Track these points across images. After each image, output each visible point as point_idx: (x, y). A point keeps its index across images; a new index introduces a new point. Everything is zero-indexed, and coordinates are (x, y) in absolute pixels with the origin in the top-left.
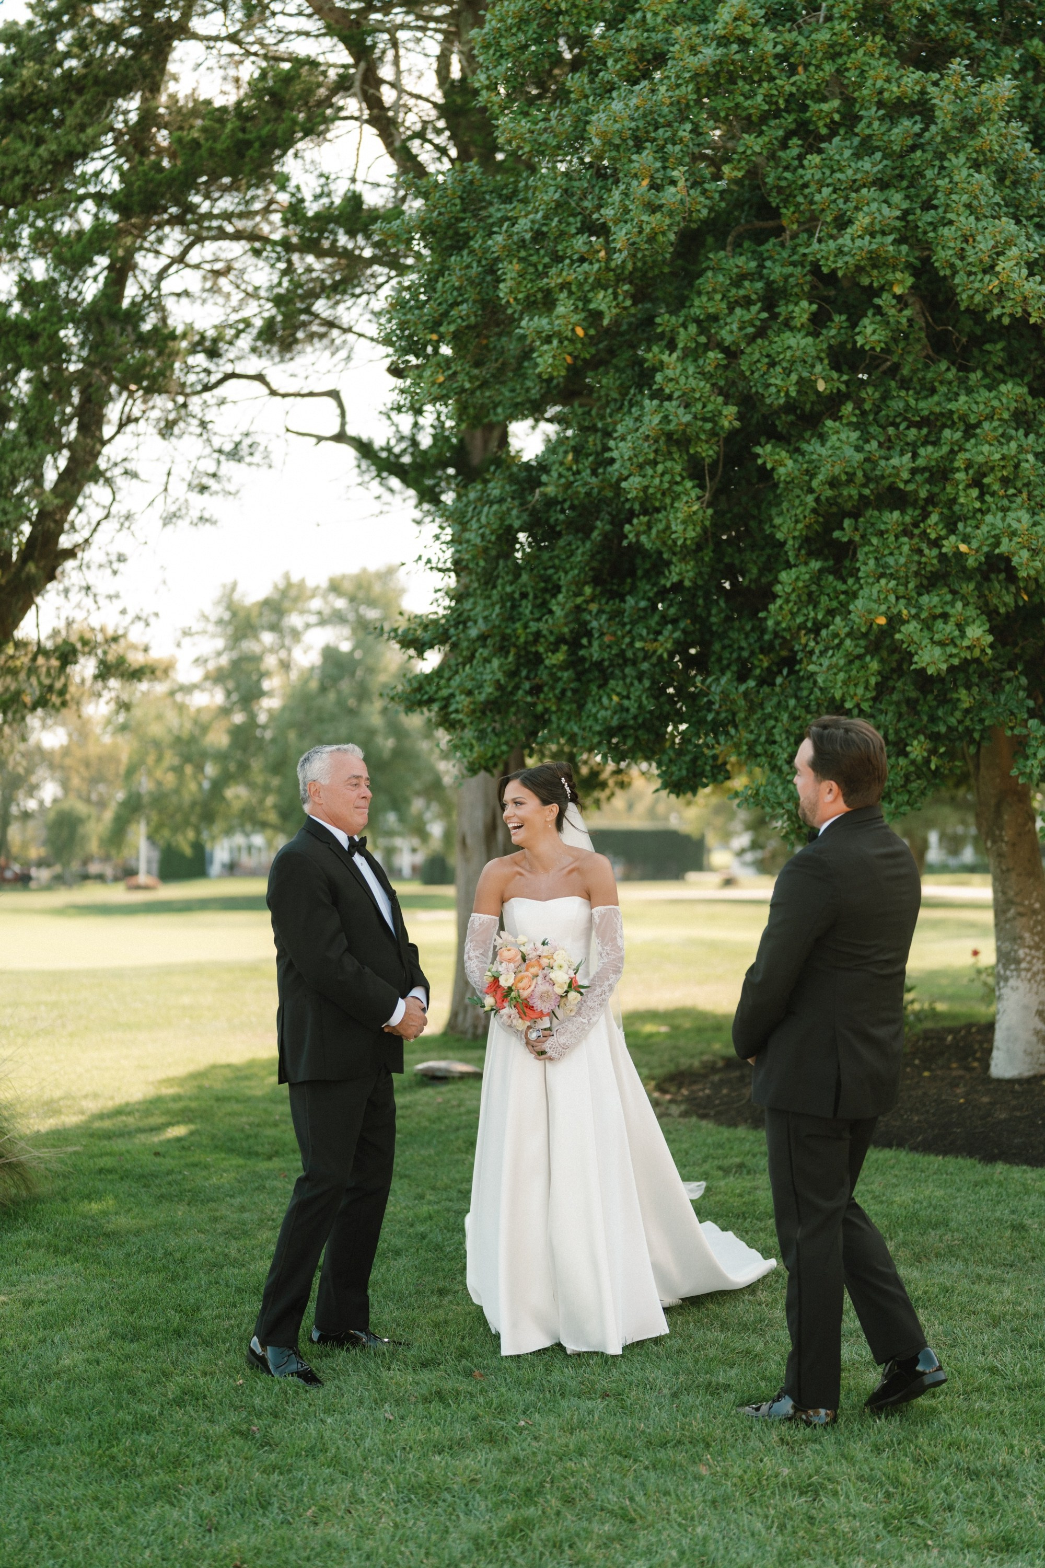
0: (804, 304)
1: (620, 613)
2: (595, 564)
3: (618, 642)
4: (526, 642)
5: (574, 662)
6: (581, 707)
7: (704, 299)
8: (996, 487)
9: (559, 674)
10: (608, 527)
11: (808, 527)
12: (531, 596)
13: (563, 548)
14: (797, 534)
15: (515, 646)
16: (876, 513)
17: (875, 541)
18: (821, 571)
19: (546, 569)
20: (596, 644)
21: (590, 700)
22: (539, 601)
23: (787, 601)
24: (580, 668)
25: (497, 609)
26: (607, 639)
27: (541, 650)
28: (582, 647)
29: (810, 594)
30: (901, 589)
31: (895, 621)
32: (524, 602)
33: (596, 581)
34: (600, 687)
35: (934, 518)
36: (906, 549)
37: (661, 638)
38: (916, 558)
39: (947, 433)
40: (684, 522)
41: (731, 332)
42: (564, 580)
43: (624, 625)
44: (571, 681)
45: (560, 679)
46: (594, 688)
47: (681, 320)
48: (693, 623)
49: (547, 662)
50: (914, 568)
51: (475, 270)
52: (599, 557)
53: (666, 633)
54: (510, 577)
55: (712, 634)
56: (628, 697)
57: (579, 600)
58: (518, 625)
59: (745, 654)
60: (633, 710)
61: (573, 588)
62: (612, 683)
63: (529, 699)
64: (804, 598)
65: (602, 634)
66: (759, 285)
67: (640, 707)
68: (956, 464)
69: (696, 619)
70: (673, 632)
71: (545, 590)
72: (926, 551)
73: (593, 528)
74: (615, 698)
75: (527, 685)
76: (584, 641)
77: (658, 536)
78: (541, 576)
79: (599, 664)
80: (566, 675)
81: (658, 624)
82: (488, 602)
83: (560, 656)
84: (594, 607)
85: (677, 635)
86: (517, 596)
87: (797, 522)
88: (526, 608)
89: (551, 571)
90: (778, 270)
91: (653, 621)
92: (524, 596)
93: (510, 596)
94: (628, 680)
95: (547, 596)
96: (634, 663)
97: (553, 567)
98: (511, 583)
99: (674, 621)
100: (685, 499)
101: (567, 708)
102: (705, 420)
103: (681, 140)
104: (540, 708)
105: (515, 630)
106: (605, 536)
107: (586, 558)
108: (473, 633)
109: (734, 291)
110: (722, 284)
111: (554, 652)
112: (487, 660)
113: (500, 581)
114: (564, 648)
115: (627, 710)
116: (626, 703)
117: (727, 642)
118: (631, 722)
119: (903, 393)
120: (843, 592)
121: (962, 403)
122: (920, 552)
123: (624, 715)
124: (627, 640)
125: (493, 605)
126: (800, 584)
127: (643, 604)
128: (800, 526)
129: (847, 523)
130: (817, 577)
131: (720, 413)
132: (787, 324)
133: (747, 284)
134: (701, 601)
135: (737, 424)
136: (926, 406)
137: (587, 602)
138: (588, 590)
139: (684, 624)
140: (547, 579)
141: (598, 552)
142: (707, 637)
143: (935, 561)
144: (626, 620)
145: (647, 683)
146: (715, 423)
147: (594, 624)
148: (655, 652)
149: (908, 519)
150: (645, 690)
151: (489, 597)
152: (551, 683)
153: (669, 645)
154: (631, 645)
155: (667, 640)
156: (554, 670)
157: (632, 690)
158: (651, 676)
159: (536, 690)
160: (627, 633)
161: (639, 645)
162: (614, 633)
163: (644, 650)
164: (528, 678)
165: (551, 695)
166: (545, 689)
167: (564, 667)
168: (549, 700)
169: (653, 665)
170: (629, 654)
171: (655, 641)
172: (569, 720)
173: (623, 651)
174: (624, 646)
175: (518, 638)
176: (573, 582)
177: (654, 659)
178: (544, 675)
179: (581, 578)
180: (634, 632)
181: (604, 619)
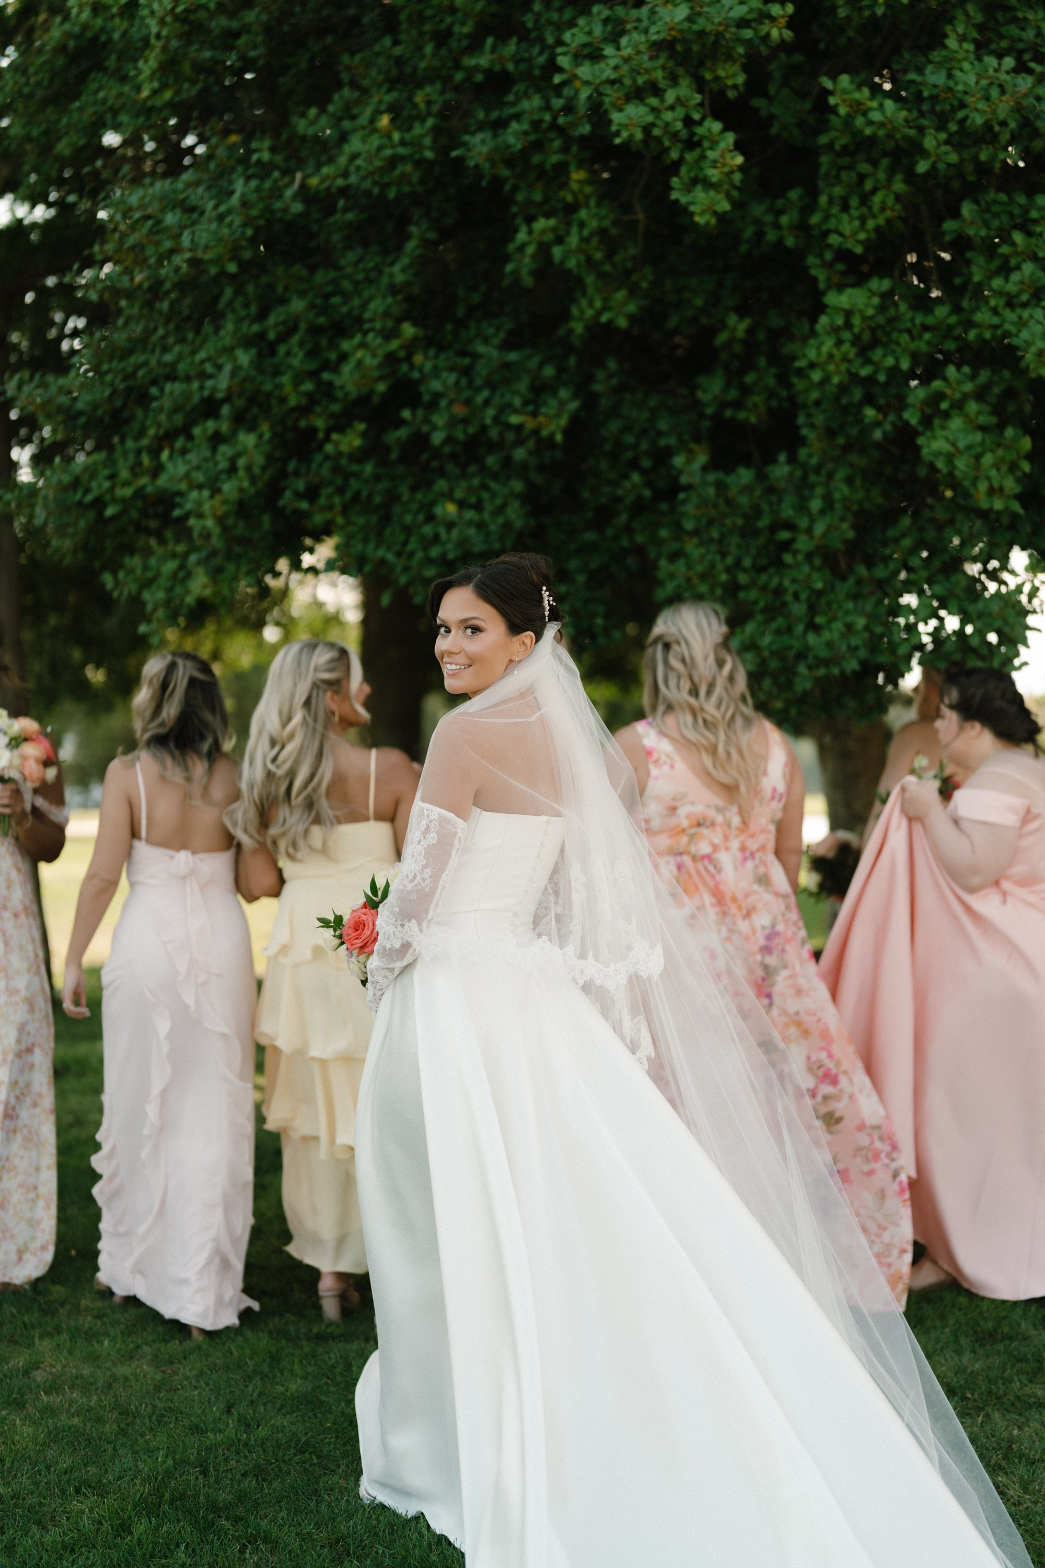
3: (476, 412)
4: (294, 409)
6: (387, 519)
9: (354, 467)
26: (458, 409)
28: (402, 423)
33: (420, 318)
34: (414, 489)
37: (545, 410)
43: (477, 388)
44: (376, 479)
45: (356, 475)
46: (407, 490)
49: (330, 449)
52: (421, 278)
55: (600, 408)
56: (478, 506)
57: (394, 345)
60: (489, 527)
62: (441, 485)
63: (302, 505)
65: (450, 403)
69: (574, 388)
70: (566, 402)
74: (452, 508)
75: (300, 485)
76: (405, 413)
78: (317, 306)
80: (368, 468)
81: (531, 389)
82: (220, 345)
83: (353, 440)
85: (575, 405)
86: (271, 337)
88: (296, 357)
89: (335, 300)
91: (523, 384)
92: (284, 338)
93: (259, 338)
94: (475, 481)
96: (492, 447)
97: (339, 293)
98: (254, 319)
101: (361, 520)
105: (278, 387)
106: (426, 247)
113: (232, 318)
114: (363, 426)
116: (476, 515)
137: (408, 347)
138: (408, 330)
140: (327, 312)
141: (419, 272)
144: (479, 382)
147: (437, 385)
148: (536, 432)
152: (339, 481)
153: (564, 421)
154: (496, 420)
155: (558, 415)
156: (344, 461)
157: (485, 495)
158: (522, 470)
159: (312, 494)
160: (487, 402)
161: (514, 419)
162: (468, 402)
163: (519, 428)
164: (296, 473)
165: (337, 500)
166: (325, 491)
167: (360, 456)
168: (330, 507)
169: (531, 453)
170: (494, 433)
171: (535, 414)
172: (365, 540)
173: (484, 429)
174: (487, 422)
175: (284, 400)
176: (387, 314)
177: (533, 443)
178: (323, 470)
179: (396, 311)
180: (497, 402)
181: (450, 377)
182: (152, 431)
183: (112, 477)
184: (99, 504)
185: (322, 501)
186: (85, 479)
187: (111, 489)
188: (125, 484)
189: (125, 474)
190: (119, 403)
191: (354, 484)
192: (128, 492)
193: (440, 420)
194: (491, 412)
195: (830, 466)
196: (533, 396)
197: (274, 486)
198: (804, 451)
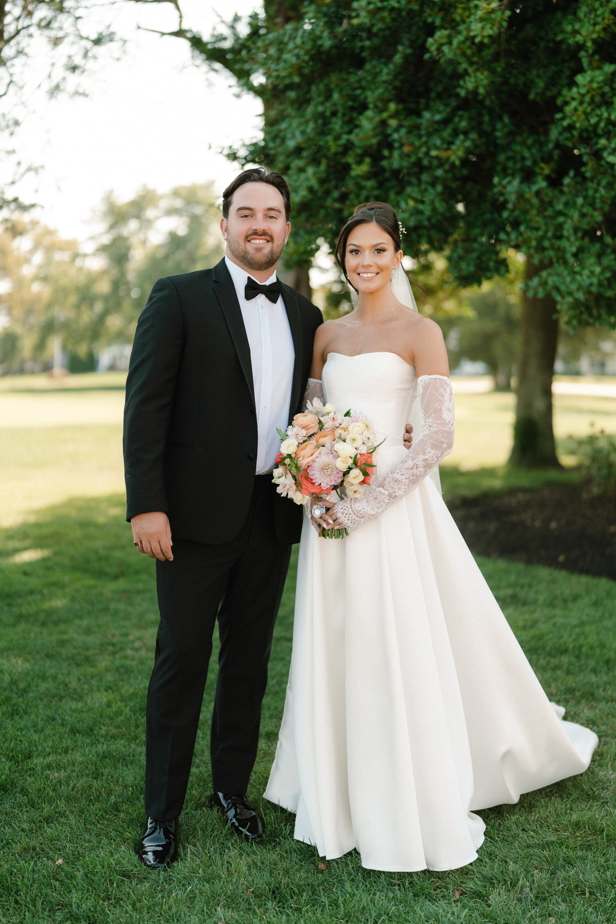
1: (417, 127)
2: (397, 83)
3: (416, 149)
4: (336, 154)
5: (376, 173)
9: (363, 183)
10: (409, 51)
12: (340, 115)
13: (368, 71)
14: (594, 36)
15: (326, 157)
19: (354, 89)
20: (396, 154)
22: (347, 118)
23: (581, 103)
24: (381, 178)
25: (311, 125)
27: (349, 161)
28: (384, 158)
29: (603, 95)
32: (334, 120)
33: (399, 99)
34: (398, 193)
37: (454, 147)
42: (371, 97)
43: (421, 137)
44: (373, 189)
46: (393, 194)
48: (480, 137)
49: (353, 173)
52: (401, 77)
53: (458, 142)
54: (321, 99)
55: (496, 146)
56: (422, 202)
57: (384, 116)
58: (330, 138)
59: (529, 163)
60: (428, 213)
61: (379, 104)
62: (409, 190)
63: (338, 205)
64: (598, 99)
65: (402, 145)
67: (434, 210)
69: (482, 134)
70: (463, 142)
71: (352, 109)
73: (396, 51)
74: (411, 203)
75: (336, 195)
76: (386, 153)
77: (459, 47)
78: (348, 96)
79: (396, 173)
80: (370, 184)
81: (449, 135)
82: (302, 120)
83: (364, 168)
84: (395, 122)
85: (468, 144)
86: (328, 113)
88: (337, 124)
89: (358, 92)
91: (447, 132)
92: (334, 114)
93: (322, 115)
94: (423, 186)
95: (354, 114)
96: (429, 170)
97: (360, 87)
98: (322, 103)
99: (465, 133)
105: (327, 142)
106: (406, 58)
107: (391, 77)
108: (291, 144)
111: (360, 162)
112: (301, 170)
113: (313, 103)
114: (368, 160)
115: (421, 212)
116: (421, 207)
117: (510, 154)
118: (426, 223)
123: (420, 217)
124: (424, 149)
125: (307, 122)
126: (595, 85)
127: (439, 116)
128: (598, 28)
134: (486, 118)
137: (390, 117)
138: (391, 107)
139: (473, 135)
140: (354, 98)
141: (400, 73)
142: (492, 149)
144: (422, 132)
145: (439, 188)
147: (396, 136)
148: (448, 159)
150: (438, 194)
151: (303, 116)
152: (356, 191)
153: (461, 153)
154: (427, 154)
155: (458, 150)
156: (359, 180)
157: (426, 195)
158: (442, 181)
159: (343, 198)
160: (426, 143)
161: (435, 153)
162: (412, 144)
163: (439, 158)
164: (336, 187)
165: (356, 201)
166: (352, 196)
167: (367, 177)
169: (446, 172)
170: (425, 162)
171: (448, 149)
173: (419, 160)
174: (420, 155)
175: (329, 149)
176: (381, 99)
177: (447, 167)
178: (350, 185)
179: (386, 96)
180: (431, 143)
181: (403, 131)
185: (349, 202)
196: (450, 139)
197: (327, 193)
198: (583, 169)
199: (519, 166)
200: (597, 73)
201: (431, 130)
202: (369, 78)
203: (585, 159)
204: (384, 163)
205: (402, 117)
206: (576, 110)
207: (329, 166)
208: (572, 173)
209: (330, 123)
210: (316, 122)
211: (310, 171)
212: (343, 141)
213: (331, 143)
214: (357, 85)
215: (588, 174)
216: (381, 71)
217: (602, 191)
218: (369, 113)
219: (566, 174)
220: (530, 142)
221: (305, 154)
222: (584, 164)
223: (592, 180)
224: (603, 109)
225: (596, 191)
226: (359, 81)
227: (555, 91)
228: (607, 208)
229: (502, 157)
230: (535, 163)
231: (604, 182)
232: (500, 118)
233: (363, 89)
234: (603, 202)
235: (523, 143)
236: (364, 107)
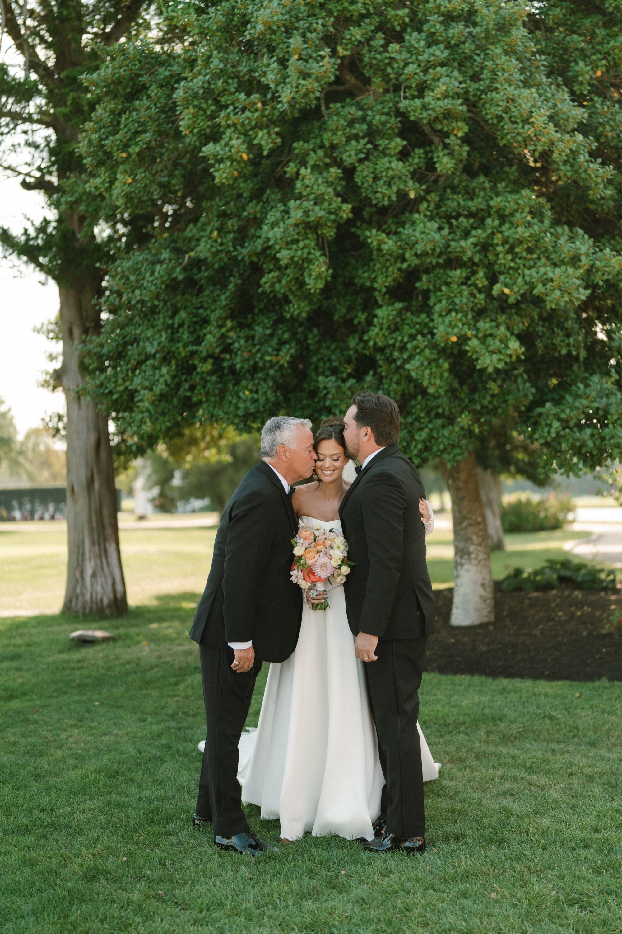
0: (398, 140)
1: (252, 338)
2: (232, 306)
3: (253, 355)
4: (185, 357)
5: (218, 369)
6: (222, 398)
7: (330, 134)
8: (524, 254)
9: (208, 378)
10: (239, 282)
11: (394, 280)
12: (186, 327)
13: (208, 296)
14: (387, 284)
15: (176, 359)
16: (442, 271)
17: (444, 288)
18: (401, 309)
19: (198, 308)
20: (236, 358)
21: (228, 394)
22: (191, 329)
23: (381, 329)
24: (220, 374)
25: (164, 336)
26: (246, 355)
27: (196, 362)
28: (224, 359)
29: (396, 324)
30: (464, 318)
31: (463, 339)
32: (181, 330)
33: (232, 316)
34: (234, 385)
35: (481, 274)
36: (466, 293)
37: (282, 354)
38: (472, 299)
39: (489, 221)
40: (316, 278)
41: (350, 156)
42: (213, 315)
43: (254, 345)
44: (217, 383)
45: (209, 381)
46: (230, 386)
47: (311, 146)
49: (199, 370)
50: (471, 305)
51: (154, 111)
52: (234, 301)
53: (284, 350)
54: (169, 314)
56: (257, 392)
57: (224, 330)
58: (180, 345)
59: (335, 364)
60: (262, 401)
61: (219, 321)
62: (244, 383)
63: (188, 394)
64: (392, 327)
65: (242, 352)
66: (365, 127)
67: (267, 398)
68: (495, 241)
70: (288, 349)
71: (196, 323)
72: (478, 295)
73: (229, 282)
74: (247, 393)
75: (186, 386)
76: (228, 357)
77: (286, 285)
78: (192, 314)
80: (214, 378)
81: (277, 344)
83: (208, 366)
84: (232, 334)
85: (292, 351)
86: (176, 325)
87: (387, 277)
88: (184, 334)
89: (201, 311)
90: (377, 117)
91: (274, 342)
92: (181, 326)
93: (171, 326)
94: (256, 381)
95: (199, 328)
96: (262, 370)
97: (202, 308)
98: (170, 317)
99: (288, 342)
100: (317, 263)
101: (213, 399)
102: (330, 213)
103: (315, 30)
104: (195, 399)
105: (177, 348)
106: (236, 286)
107: (227, 302)
109: (348, 129)
110: (342, 125)
111: (204, 363)
113: (162, 316)
114: (211, 361)
115: (257, 399)
116: (256, 396)
117: (319, 356)
118: (262, 407)
119: (455, 197)
120: (417, 323)
121: (496, 202)
122: (475, 297)
123: (255, 404)
125: (160, 332)
126: (391, 318)
127: (268, 332)
128: (389, 279)
129: (424, 277)
130: (400, 312)
131: (340, 208)
132: (384, 153)
133: (357, 125)
135: (351, 215)
136: (473, 205)
137: (228, 331)
138: (229, 323)
139: (294, 344)
140: (196, 316)
141: (233, 298)
142: (306, 353)
143: (483, 302)
144: (256, 342)
145: (271, 383)
146: (337, 215)
147: (236, 345)
148: (278, 362)
149: (464, 275)
150: (269, 388)
151: (155, 326)
152: (202, 383)
153: (288, 358)
154: (261, 358)
155: (286, 355)
156: (204, 375)
157: (259, 387)
158: (273, 378)
159: (192, 388)
160: (258, 351)
161: (268, 358)
162: (250, 351)
163: (270, 361)
164: (186, 380)
165: (202, 391)
166: (198, 387)
167: (211, 373)
168: (200, 394)
169: (276, 371)
170: (261, 364)
171: (277, 355)
172: (214, 407)
173: (256, 363)
174: (257, 360)
175: (180, 354)
176: (220, 318)
177: (277, 367)
178: (197, 379)
179: (224, 315)
180: (262, 350)
181: (242, 341)
182: (132, 362)
183: (116, 382)
184: (111, 393)
185: (196, 391)
186: (105, 383)
187: (115, 387)
188: (120, 385)
189: (120, 381)
190: (120, 349)
191: (209, 385)
192: (122, 388)
193: (238, 359)
194: (259, 355)
195: (391, 375)
196: (277, 347)
197: (178, 385)
198: (379, 370)
199: (327, 365)
200: (390, 308)
201: (262, 340)
202: (210, 301)
203: (380, 362)
204: (225, 364)
205: (238, 330)
206: (378, 334)
207: (177, 365)
208: (371, 373)
209: (178, 332)
210: (166, 333)
211: (164, 370)
212: (191, 348)
213: (181, 349)
214: (199, 305)
215: (383, 374)
216: (218, 295)
217: (394, 386)
218: (211, 328)
219: (366, 373)
220: (333, 347)
221: (158, 356)
222: (380, 366)
223: (386, 377)
224: (397, 333)
225: (390, 385)
226: (201, 302)
227: (353, 315)
228: (398, 397)
229: (314, 359)
230: (340, 363)
231: (395, 379)
232: (311, 331)
233: (206, 309)
234: (396, 393)
235: (328, 348)
236: (206, 321)
